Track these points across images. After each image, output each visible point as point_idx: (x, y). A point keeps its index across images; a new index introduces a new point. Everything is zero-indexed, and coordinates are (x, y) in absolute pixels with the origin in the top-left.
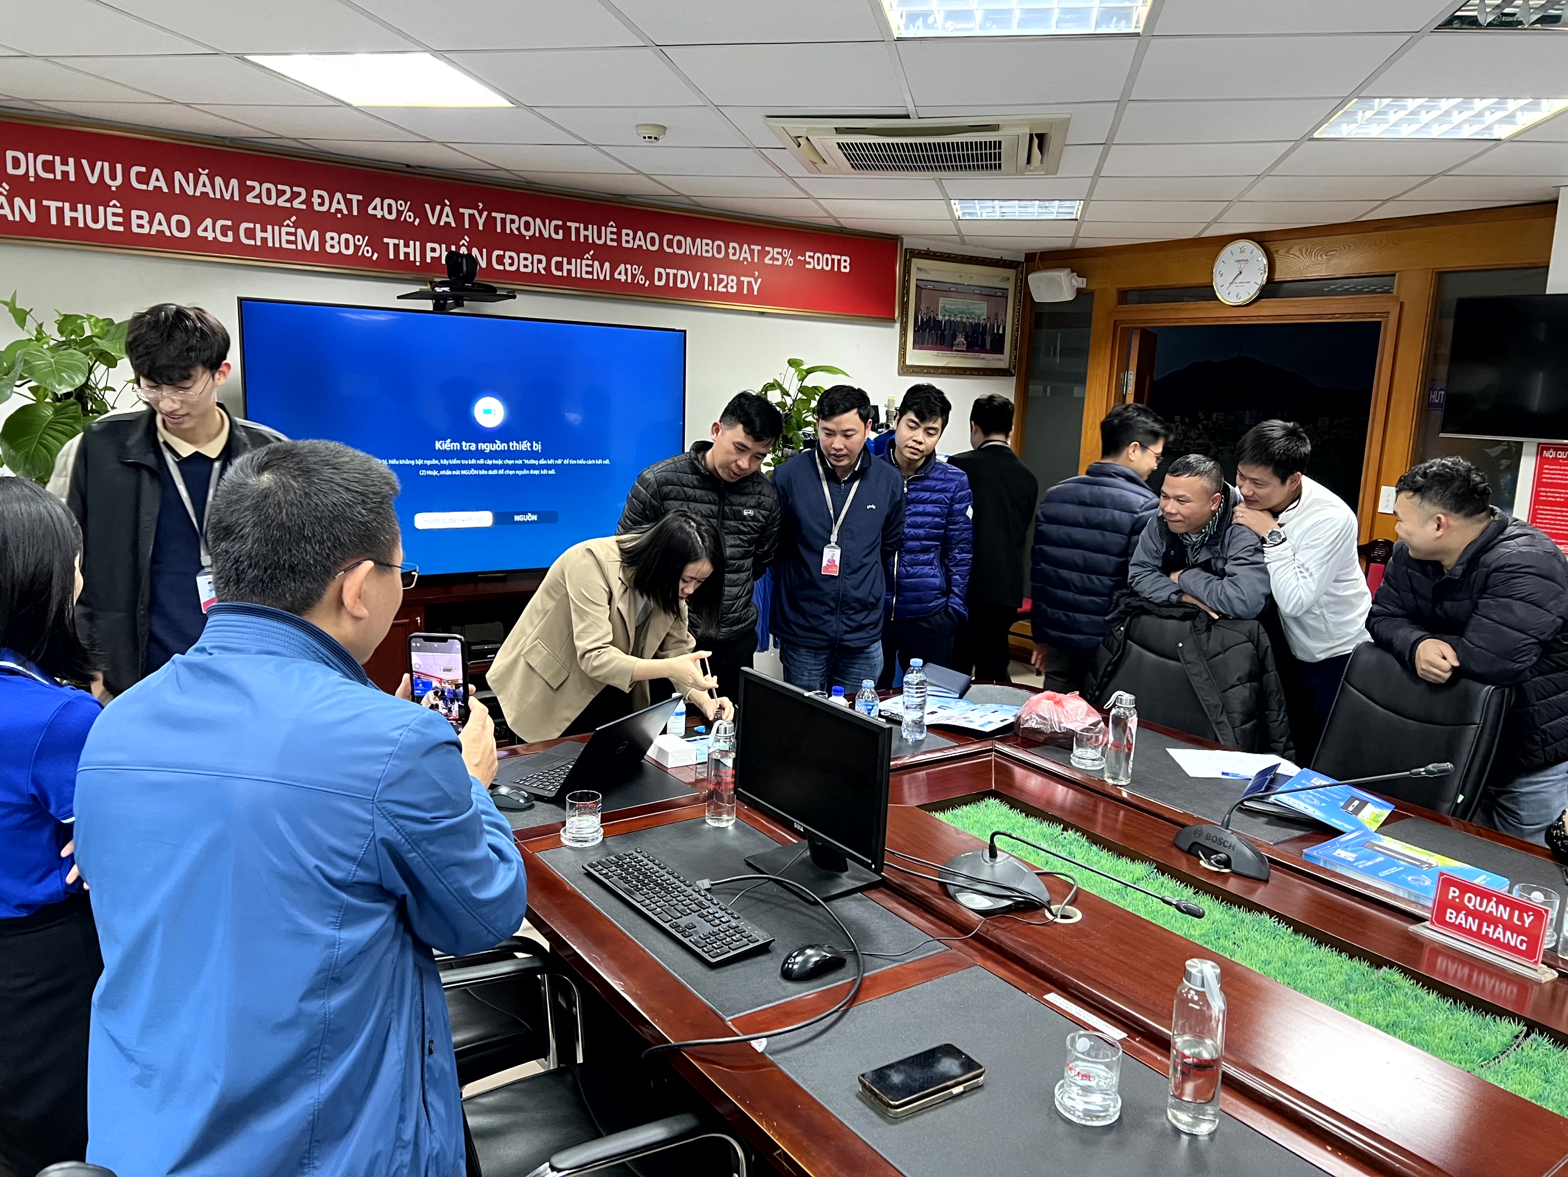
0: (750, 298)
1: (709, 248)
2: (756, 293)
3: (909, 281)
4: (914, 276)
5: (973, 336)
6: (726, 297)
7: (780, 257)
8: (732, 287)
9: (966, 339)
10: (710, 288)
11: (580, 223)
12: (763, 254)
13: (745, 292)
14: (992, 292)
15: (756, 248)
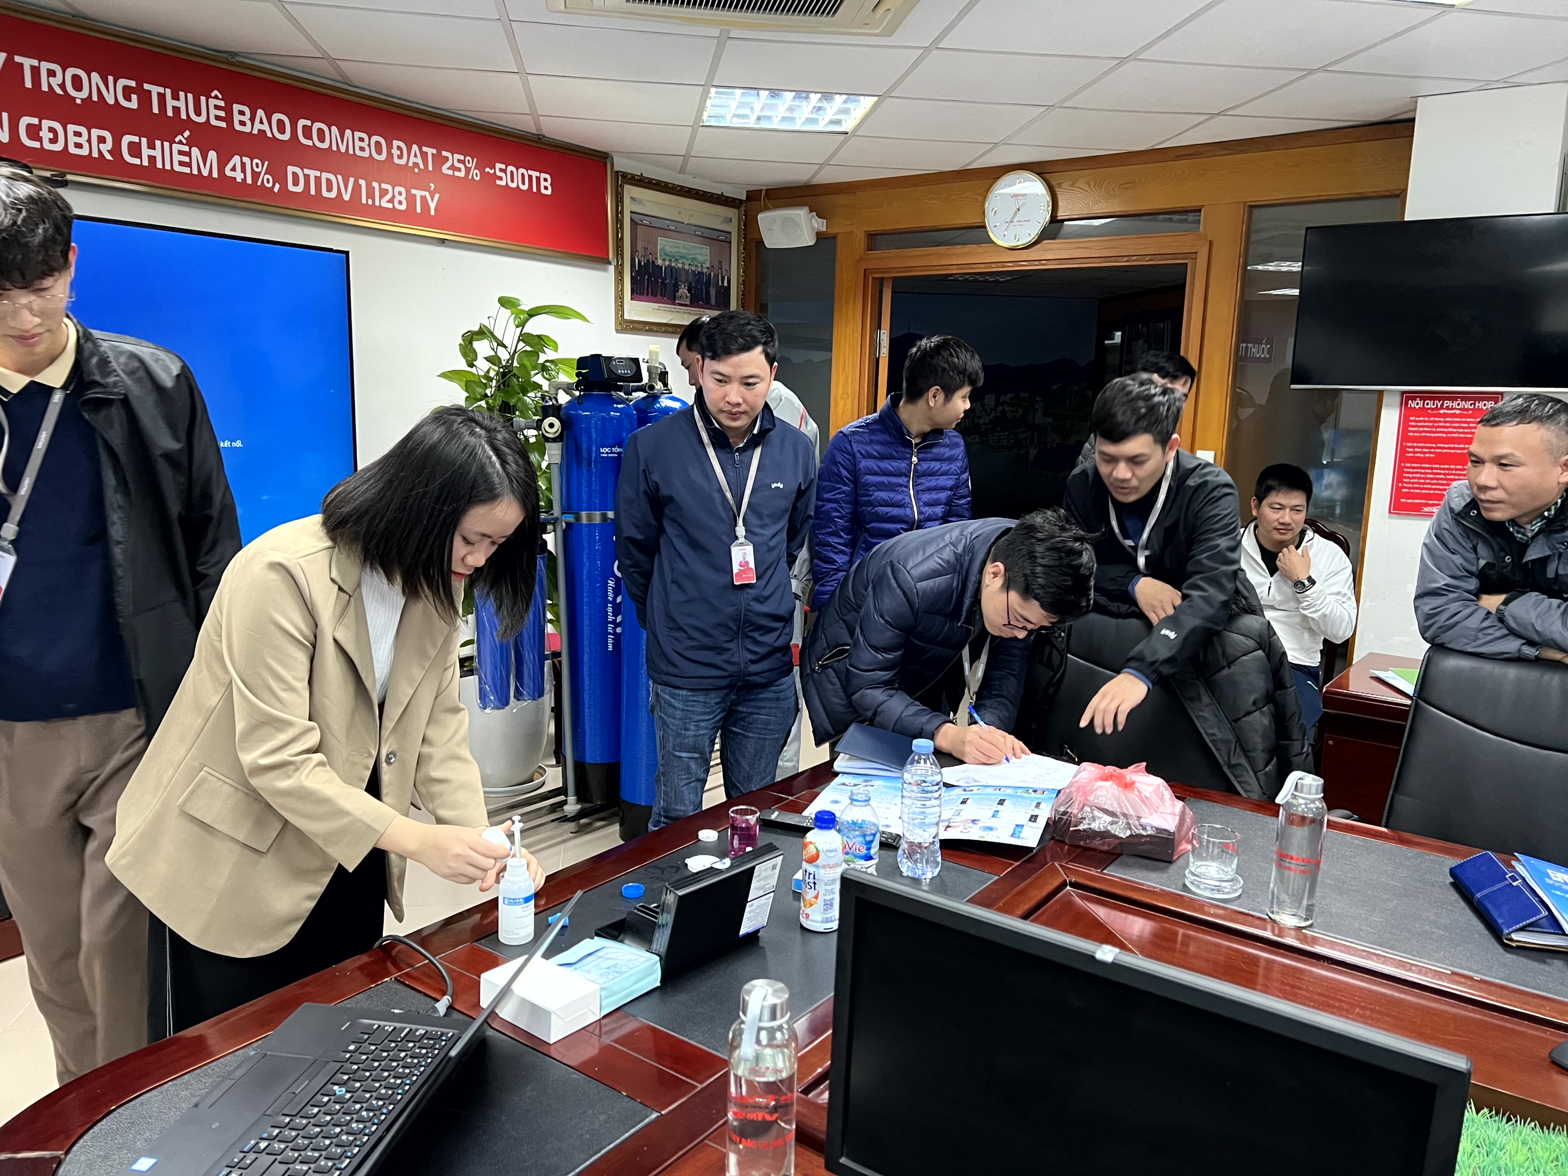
0: (424, 219)
1: (365, 144)
2: (432, 213)
3: (622, 212)
4: (628, 207)
5: (696, 287)
6: (392, 215)
7: (461, 166)
8: (400, 203)
9: (689, 291)
10: (370, 202)
11: (165, 87)
12: (440, 160)
13: (419, 210)
14: (714, 235)
15: (430, 151)
